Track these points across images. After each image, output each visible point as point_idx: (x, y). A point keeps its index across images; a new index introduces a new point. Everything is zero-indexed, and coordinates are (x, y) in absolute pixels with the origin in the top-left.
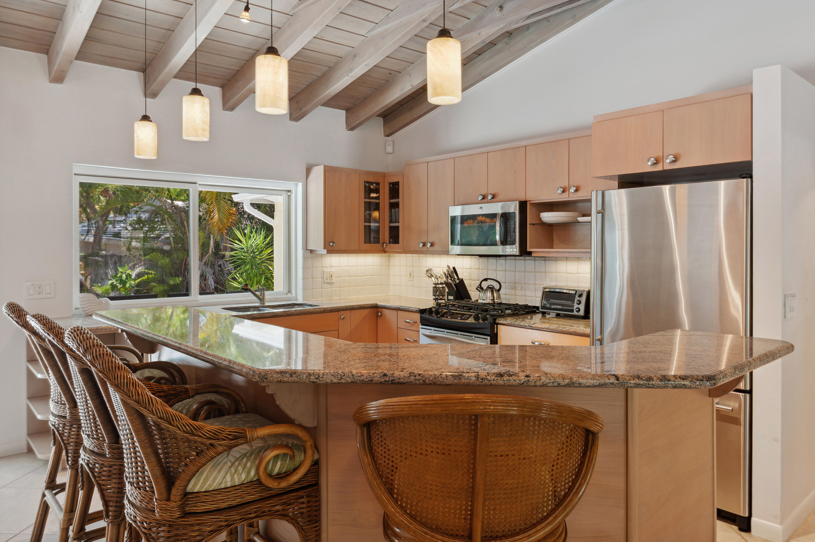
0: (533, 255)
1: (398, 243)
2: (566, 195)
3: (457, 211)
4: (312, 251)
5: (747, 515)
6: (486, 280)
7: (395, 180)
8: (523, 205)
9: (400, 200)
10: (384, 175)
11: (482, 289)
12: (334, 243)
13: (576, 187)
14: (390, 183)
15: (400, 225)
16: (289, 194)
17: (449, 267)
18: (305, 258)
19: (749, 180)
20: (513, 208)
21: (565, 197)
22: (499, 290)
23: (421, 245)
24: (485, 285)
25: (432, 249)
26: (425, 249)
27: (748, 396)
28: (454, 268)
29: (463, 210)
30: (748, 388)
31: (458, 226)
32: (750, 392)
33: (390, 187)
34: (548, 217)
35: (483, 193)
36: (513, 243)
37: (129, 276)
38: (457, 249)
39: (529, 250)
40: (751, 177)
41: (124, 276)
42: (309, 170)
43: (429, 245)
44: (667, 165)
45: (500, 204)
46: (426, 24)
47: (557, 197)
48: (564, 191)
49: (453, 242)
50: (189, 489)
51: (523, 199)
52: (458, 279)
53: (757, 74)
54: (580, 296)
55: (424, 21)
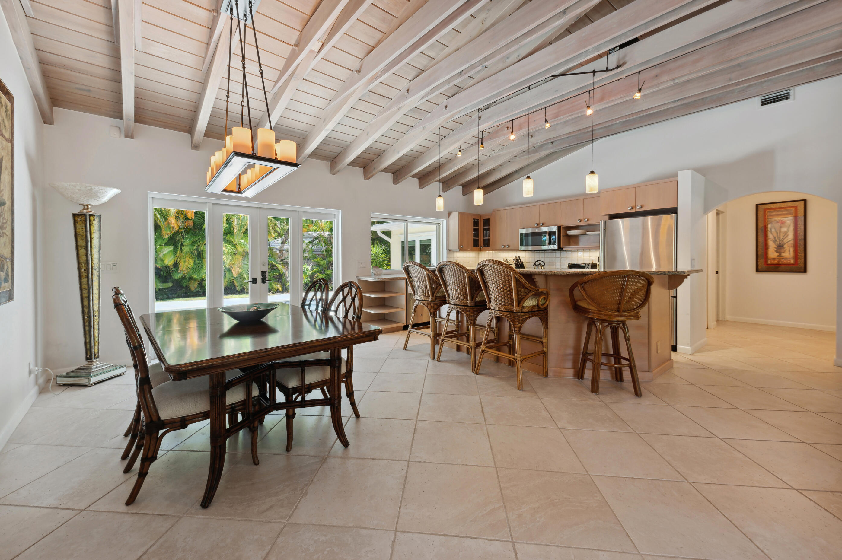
0: (564, 249)
1: (489, 246)
2: (582, 223)
3: (524, 231)
4: (450, 250)
5: (675, 345)
6: (538, 261)
7: (487, 218)
8: (559, 228)
9: (490, 227)
10: (480, 216)
11: (536, 265)
12: (463, 246)
13: (587, 219)
14: (484, 220)
15: (490, 238)
16: (439, 225)
17: (516, 256)
18: (447, 253)
19: (676, 215)
20: (555, 229)
21: (581, 224)
22: (544, 265)
23: (503, 247)
24: (537, 263)
25: (509, 248)
26: (505, 248)
27: (675, 298)
28: (519, 257)
29: (526, 231)
30: (675, 295)
31: (524, 238)
32: (676, 297)
33: (484, 221)
34: (571, 232)
35: (538, 222)
36: (554, 244)
37: (307, 269)
38: (523, 248)
39: (561, 247)
40: (677, 213)
41: (305, 270)
42: (449, 214)
43: (507, 247)
44: (638, 209)
45: (547, 227)
46: (522, 152)
47: (577, 223)
48: (580, 221)
49: (522, 245)
50: (524, 305)
51: (559, 225)
52: (521, 262)
53: (680, 173)
54: (588, 266)
55: (521, 151)
